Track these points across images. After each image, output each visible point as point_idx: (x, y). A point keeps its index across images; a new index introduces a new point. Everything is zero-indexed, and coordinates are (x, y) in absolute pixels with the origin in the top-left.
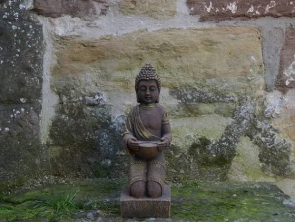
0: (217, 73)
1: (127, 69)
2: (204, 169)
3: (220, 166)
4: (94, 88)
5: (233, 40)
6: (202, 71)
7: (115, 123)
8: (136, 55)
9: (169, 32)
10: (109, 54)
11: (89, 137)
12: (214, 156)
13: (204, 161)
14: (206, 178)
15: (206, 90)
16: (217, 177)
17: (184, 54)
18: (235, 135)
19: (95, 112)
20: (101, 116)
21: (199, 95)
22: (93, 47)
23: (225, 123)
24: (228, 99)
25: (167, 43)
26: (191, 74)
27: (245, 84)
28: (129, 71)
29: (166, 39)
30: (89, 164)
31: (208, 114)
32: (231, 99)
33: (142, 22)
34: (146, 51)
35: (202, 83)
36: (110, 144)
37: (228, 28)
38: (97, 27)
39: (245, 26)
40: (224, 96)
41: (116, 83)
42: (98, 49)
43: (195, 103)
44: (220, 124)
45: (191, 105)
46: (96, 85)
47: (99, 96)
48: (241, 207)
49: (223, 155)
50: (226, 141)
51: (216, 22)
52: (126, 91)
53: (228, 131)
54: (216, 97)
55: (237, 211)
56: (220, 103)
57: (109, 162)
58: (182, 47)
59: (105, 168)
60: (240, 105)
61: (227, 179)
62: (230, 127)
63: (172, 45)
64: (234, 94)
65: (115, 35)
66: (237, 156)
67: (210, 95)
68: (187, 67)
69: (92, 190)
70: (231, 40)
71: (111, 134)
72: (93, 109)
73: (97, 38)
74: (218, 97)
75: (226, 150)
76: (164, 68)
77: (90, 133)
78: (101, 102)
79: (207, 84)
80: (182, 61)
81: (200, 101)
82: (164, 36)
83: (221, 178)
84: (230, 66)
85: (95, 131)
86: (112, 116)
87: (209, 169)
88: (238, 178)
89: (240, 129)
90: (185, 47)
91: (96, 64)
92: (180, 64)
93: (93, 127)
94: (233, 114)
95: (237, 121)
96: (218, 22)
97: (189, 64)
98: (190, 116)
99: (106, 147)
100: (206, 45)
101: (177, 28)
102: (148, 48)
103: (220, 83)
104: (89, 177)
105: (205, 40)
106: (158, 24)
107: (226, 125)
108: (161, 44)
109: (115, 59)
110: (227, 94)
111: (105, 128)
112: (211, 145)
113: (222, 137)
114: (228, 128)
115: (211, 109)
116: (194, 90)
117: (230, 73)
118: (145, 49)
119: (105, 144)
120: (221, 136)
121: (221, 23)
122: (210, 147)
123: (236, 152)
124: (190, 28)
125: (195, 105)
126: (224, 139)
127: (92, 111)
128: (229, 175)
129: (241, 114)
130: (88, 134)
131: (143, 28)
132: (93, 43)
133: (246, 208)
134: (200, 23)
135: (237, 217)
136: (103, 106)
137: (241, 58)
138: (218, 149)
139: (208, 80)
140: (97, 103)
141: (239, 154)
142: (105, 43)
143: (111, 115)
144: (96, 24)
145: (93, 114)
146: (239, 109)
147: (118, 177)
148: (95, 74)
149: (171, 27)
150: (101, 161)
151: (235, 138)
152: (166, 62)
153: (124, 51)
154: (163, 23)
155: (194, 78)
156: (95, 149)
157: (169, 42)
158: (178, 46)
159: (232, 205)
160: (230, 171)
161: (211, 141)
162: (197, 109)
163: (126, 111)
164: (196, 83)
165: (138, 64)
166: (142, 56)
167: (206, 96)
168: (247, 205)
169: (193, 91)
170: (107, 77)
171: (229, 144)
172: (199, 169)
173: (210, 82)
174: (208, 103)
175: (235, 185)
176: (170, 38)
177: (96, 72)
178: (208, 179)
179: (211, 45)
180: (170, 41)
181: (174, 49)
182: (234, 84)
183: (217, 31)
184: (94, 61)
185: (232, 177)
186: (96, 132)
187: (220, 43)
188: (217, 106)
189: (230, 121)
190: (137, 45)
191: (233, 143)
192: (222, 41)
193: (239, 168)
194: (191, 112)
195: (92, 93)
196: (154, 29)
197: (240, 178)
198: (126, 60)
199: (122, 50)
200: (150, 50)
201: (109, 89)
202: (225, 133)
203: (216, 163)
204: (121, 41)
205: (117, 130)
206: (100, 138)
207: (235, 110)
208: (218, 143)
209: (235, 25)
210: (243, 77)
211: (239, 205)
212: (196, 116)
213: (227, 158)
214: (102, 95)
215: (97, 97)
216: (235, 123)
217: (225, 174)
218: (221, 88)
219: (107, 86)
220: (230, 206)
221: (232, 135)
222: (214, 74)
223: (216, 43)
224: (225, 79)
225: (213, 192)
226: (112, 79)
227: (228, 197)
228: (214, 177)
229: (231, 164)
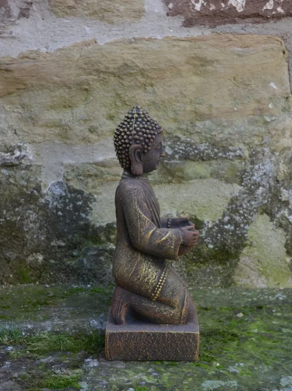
0: (214, 112)
1: (65, 107)
2: (194, 268)
3: (222, 262)
4: (12, 137)
5: (240, 56)
6: (189, 108)
7: (47, 194)
8: (79, 84)
9: (134, 45)
10: (34, 82)
11: (5, 218)
12: (211, 246)
13: (194, 255)
14: (198, 283)
15: (195, 139)
16: (215, 280)
17: (158, 80)
18: (244, 212)
19: (14, 177)
20: (25, 183)
21: (186, 148)
22: (7, 70)
23: (227, 193)
24: (232, 154)
25: (129, 63)
26: (171, 115)
27: (260, 128)
28: (68, 110)
29: (128, 57)
30: (8, 260)
31: (201, 178)
32: (238, 154)
33: (87, 29)
34: (96, 78)
35: (189, 128)
36: (40, 228)
37: (231, 36)
38: (13, 38)
39: (259, 33)
40: (225, 150)
41: (48, 130)
42: (16, 74)
43: (178, 162)
44: (220, 194)
45: (171, 165)
46: (15, 133)
47: (20, 151)
48: (246, 339)
49: (225, 245)
50: (229, 222)
51: (211, 27)
52: (65, 143)
53: (234, 206)
54: (212, 151)
55: (238, 345)
56: (219, 161)
57: (40, 258)
58: (155, 69)
59: (34, 267)
60: (252, 163)
61: (233, 284)
62: (237, 200)
63: (137, 66)
64: (242, 146)
65: (44, 50)
66: (248, 247)
67: (202, 147)
68: (163, 102)
69: (9, 307)
70: (235, 57)
71: (41, 212)
72: (12, 173)
73: (14, 57)
74: (216, 150)
75: (230, 237)
76: (125, 104)
77: (8, 211)
78: (23, 161)
79: (197, 129)
80: (154, 92)
81: (186, 157)
82: (124, 51)
83: (222, 282)
84: (235, 99)
85: (15, 207)
86: (42, 184)
87: (203, 267)
88: (251, 282)
89: (253, 203)
90: (160, 70)
91: (13, 98)
92: (151, 98)
93: (12, 201)
94: (240, 177)
95: (248, 189)
96: (215, 27)
97: (166, 97)
98: (170, 182)
99: (33, 233)
100: (195, 66)
101: (147, 37)
102: (98, 71)
103: (219, 128)
104: (7, 282)
105: (193, 58)
106: (115, 32)
107: (229, 197)
108: (119, 65)
109: (45, 90)
110: (231, 145)
111: (31, 204)
112: (206, 229)
113: (224, 216)
114: (233, 201)
115: (205, 171)
116: (176, 139)
117: (235, 111)
118: (94, 73)
119: (32, 228)
120: (222, 214)
121: (220, 28)
122: (204, 232)
123: (246, 240)
124: (167, 37)
125: (177, 164)
126: (227, 219)
127: (10, 176)
128: (235, 278)
129: (254, 178)
130: (5, 212)
131: (90, 39)
132: (8, 64)
133: (254, 339)
134: (185, 29)
135: (235, 359)
136: (27, 168)
137: (254, 86)
138: (217, 236)
139: (198, 124)
140: (17, 162)
141: (251, 243)
142: (27, 65)
143: (41, 182)
144: (11, 33)
145: (12, 180)
146: (251, 169)
147: (55, 282)
148: (13, 114)
149: (137, 36)
150: (27, 256)
151: (245, 218)
152: (128, 94)
153: (60, 77)
154: (123, 30)
155: (175, 120)
156: (16, 237)
157: (133, 62)
158: (148, 68)
159: (233, 335)
160: (237, 271)
161: (205, 222)
162: (182, 170)
163: (66, 175)
164: (179, 129)
165: (84, 99)
166: (89, 84)
167: (196, 149)
168: (257, 334)
169: (174, 142)
170: (33, 120)
171: (235, 228)
172: (186, 268)
173: (202, 127)
174: (200, 161)
175: (244, 295)
176: (135, 55)
177: (14, 112)
178: (201, 284)
179: (202, 65)
180: (134, 60)
181: (142, 73)
182: (242, 129)
183: (212, 42)
184: (10, 94)
185: (241, 280)
186: (17, 209)
187: (217, 61)
188: (215, 166)
189: (237, 189)
190: (81, 68)
191: (242, 225)
192: (221, 58)
193: (252, 266)
194: (173, 176)
195: (8, 147)
196: (108, 41)
197: (255, 282)
198: (62, 92)
199: (57, 76)
200: (102, 75)
201: (37, 140)
202: (228, 209)
203: (215, 257)
204: (53, 61)
205: (50, 206)
206: (24, 220)
207: (245, 171)
208: (217, 225)
209: (243, 32)
210: (257, 118)
211: (244, 334)
212: (180, 182)
213: (233, 251)
214: (25, 149)
215: (18, 153)
216: (245, 193)
217: (229, 276)
218: (221, 136)
219: (34, 134)
220: (230, 337)
221: (239, 213)
222: (207, 113)
223: (211, 62)
224: (227, 121)
225: (206, 309)
226: (40, 123)
227: (229, 318)
228: (211, 281)
229: (239, 259)
